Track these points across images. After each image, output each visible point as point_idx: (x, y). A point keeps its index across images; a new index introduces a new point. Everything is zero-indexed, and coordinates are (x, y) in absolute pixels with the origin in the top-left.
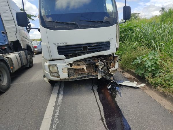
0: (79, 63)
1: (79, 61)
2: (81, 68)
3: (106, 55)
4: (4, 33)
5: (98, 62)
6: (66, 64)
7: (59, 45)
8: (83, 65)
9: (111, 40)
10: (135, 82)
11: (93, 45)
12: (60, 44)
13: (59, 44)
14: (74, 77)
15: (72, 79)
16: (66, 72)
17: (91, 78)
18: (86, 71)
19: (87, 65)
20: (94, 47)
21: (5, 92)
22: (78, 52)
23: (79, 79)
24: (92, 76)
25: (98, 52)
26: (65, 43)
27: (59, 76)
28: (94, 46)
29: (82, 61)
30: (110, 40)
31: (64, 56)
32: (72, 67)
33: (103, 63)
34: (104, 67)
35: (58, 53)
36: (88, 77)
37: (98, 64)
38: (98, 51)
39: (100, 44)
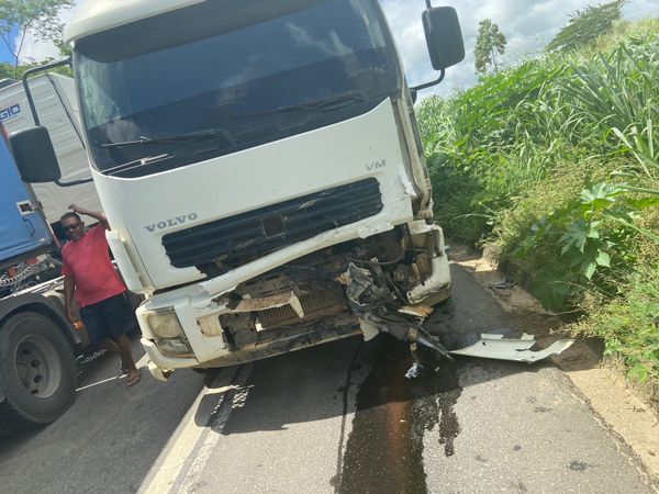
0: (269, 286)
1: (267, 279)
2: (278, 306)
3: (369, 238)
4: (30, 209)
5: (345, 271)
6: (209, 301)
7: (169, 229)
8: (286, 289)
9: (379, 169)
10: (526, 337)
11: (304, 205)
12: (171, 224)
13: (165, 225)
14: (258, 346)
15: (253, 354)
16: (214, 332)
17: (333, 339)
18: (301, 315)
19: (301, 288)
20: (311, 214)
21: (51, 423)
22: (247, 244)
23: (281, 349)
24: (333, 329)
25: (333, 231)
26: (187, 219)
27: (188, 352)
28: (309, 209)
29: (277, 277)
30: (374, 170)
31: (194, 268)
32: (241, 308)
33: (366, 272)
34: (374, 288)
35: (168, 260)
36: (318, 337)
37: (345, 278)
38: (334, 227)
39: (334, 197)
